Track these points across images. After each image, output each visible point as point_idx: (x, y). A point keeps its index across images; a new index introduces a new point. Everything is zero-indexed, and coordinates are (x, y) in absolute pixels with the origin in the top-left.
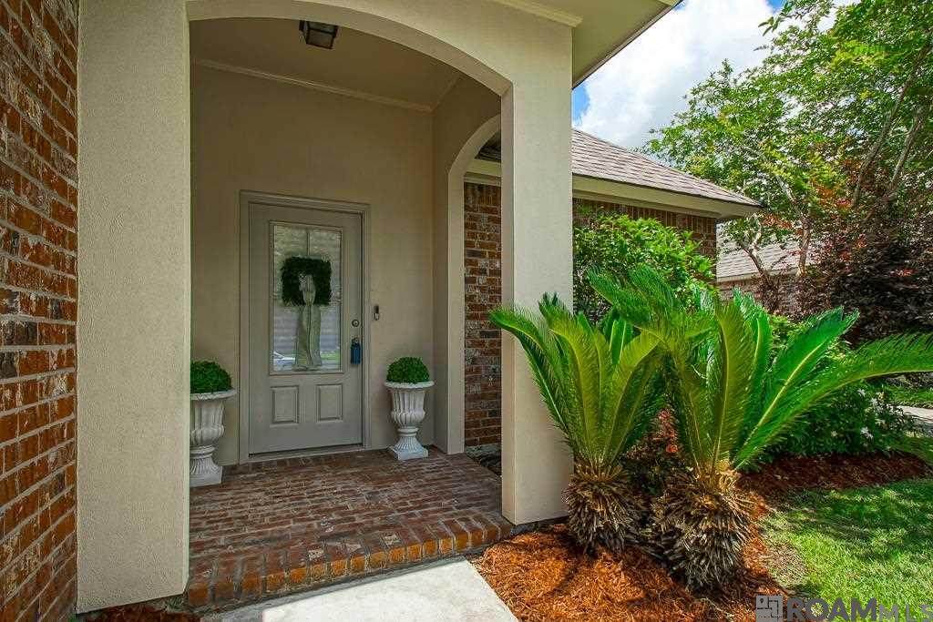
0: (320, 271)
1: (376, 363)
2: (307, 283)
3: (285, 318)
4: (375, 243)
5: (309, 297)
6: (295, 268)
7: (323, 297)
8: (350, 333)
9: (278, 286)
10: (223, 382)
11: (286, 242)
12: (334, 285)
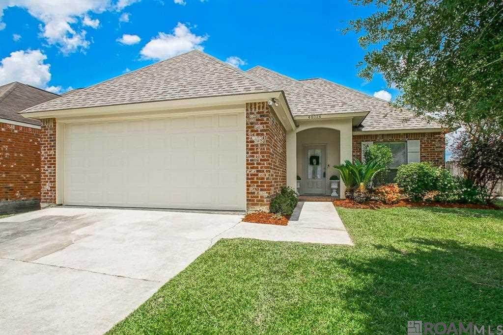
0: (317, 158)
1: (329, 175)
2: (314, 161)
3: (310, 169)
4: (328, 151)
5: (315, 163)
6: (312, 158)
7: (318, 163)
8: (323, 171)
9: (309, 162)
10: (300, 179)
11: (310, 153)
12: (320, 161)
